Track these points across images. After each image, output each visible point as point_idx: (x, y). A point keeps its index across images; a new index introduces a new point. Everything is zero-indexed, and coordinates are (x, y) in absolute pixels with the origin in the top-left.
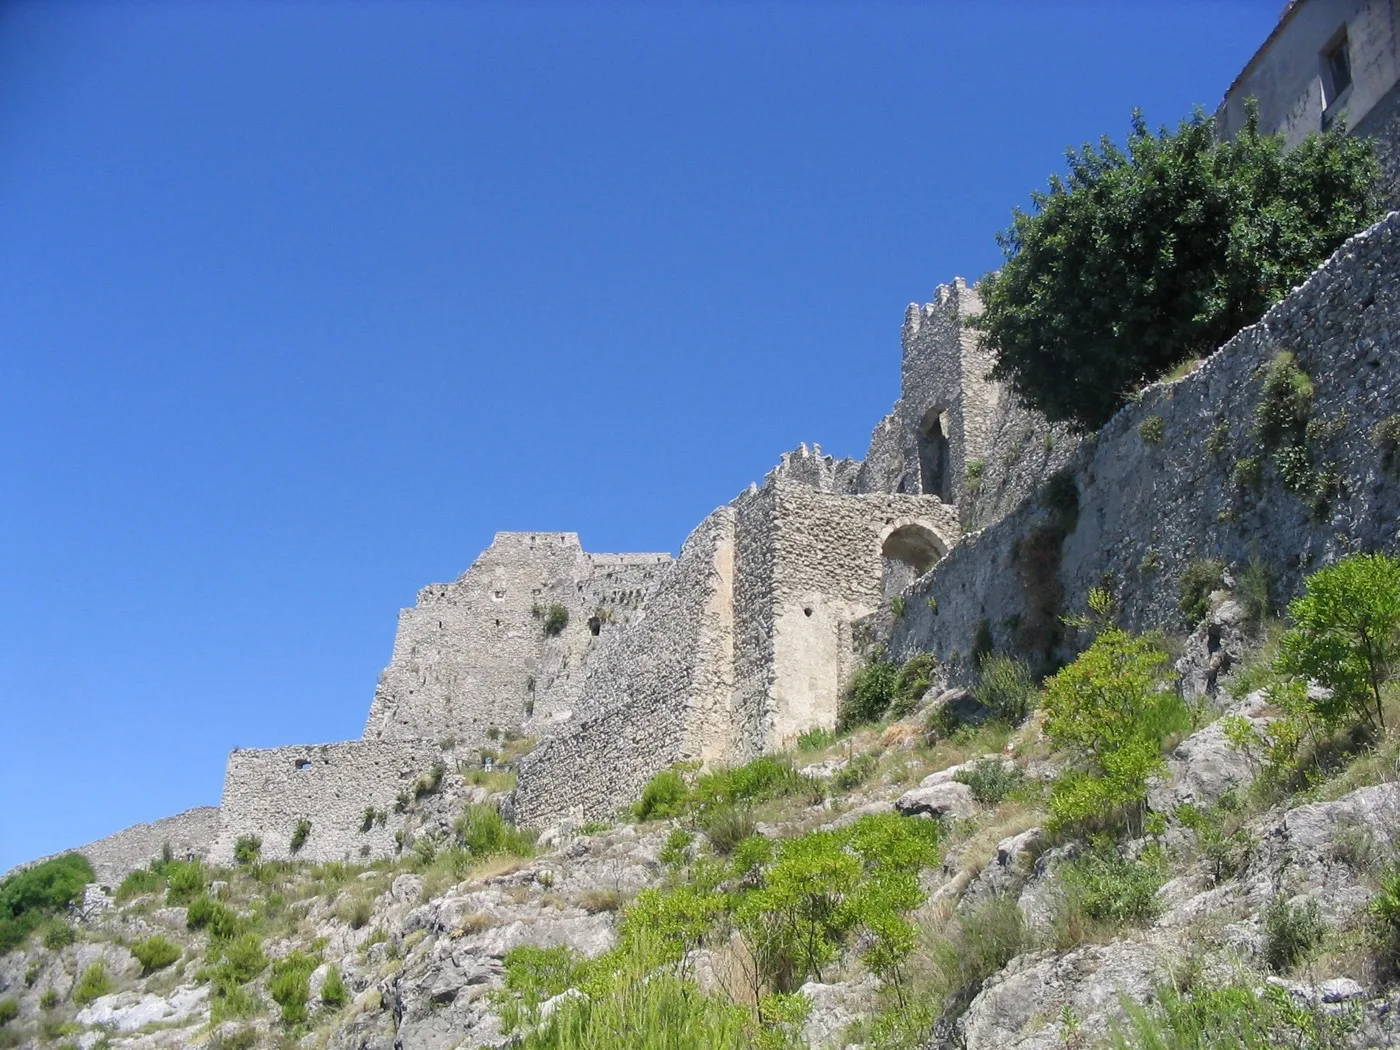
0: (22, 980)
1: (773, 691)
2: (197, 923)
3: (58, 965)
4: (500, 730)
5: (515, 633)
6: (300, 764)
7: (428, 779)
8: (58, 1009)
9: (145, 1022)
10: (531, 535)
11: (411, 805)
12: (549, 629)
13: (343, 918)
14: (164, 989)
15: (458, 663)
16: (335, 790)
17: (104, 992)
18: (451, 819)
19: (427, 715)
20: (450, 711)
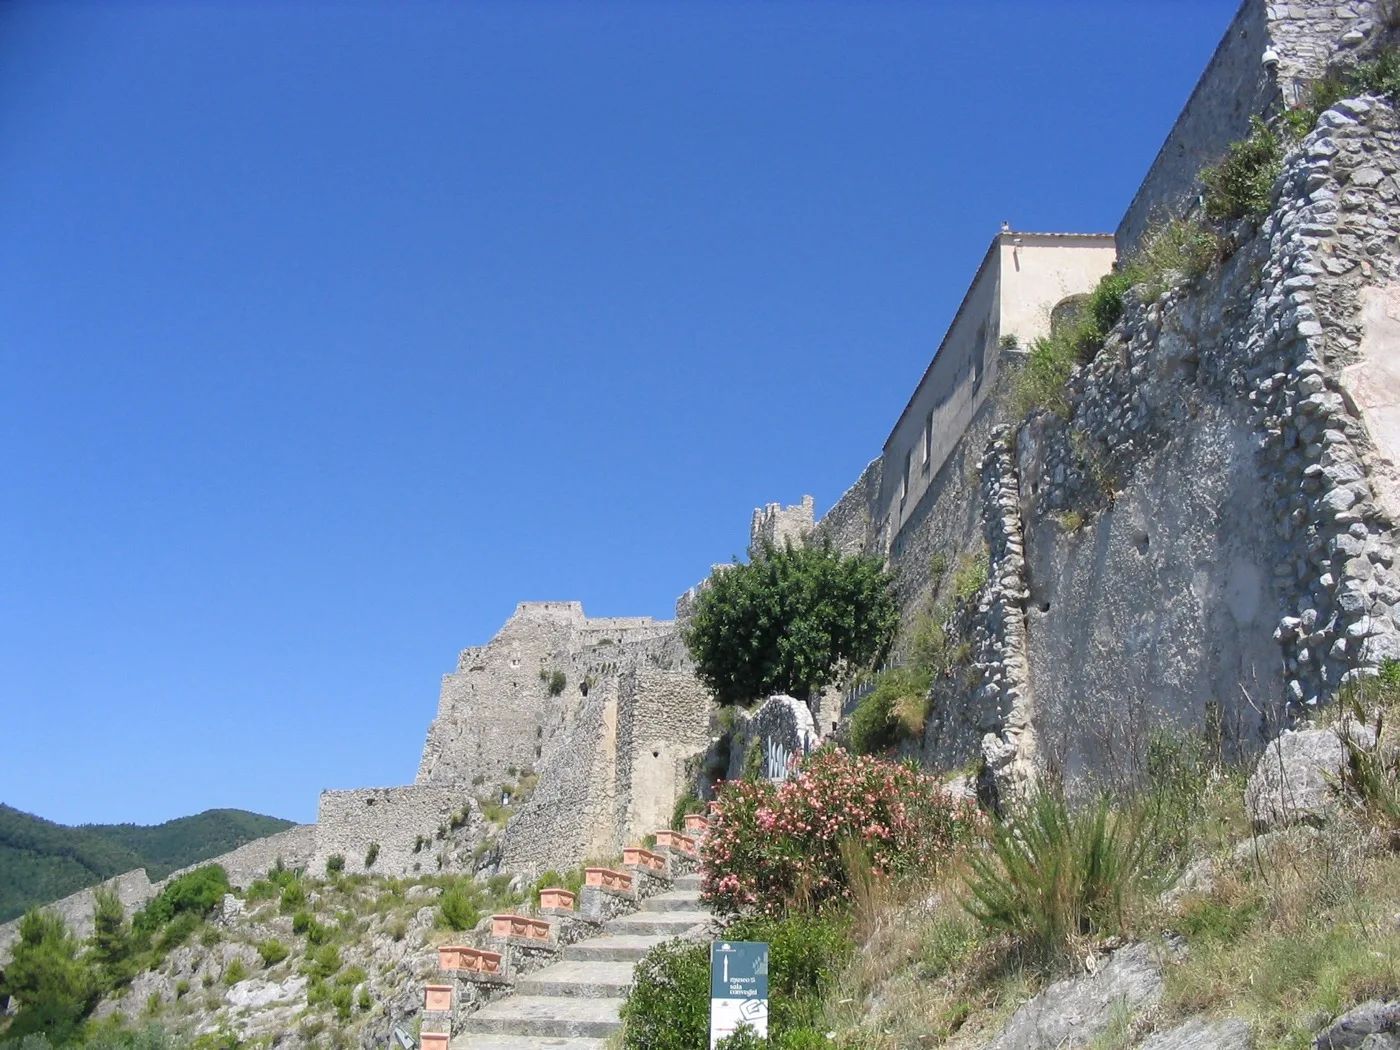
0: (189, 966)
1: (630, 808)
2: (300, 928)
3: (212, 957)
4: (518, 768)
5: (528, 693)
6: (370, 802)
7: (459, 815)
8: (213, 988)
9: (268, 1001)
10: (545, 604)
11: (448, 834)
12: (553, 690)
13: (389, 933)
14: (278, 978)
15: (486, 717)
16: (395, 822)
17: (241, 978)
18: (474, 846)
19: (464, 758)
20: (481, 754)
